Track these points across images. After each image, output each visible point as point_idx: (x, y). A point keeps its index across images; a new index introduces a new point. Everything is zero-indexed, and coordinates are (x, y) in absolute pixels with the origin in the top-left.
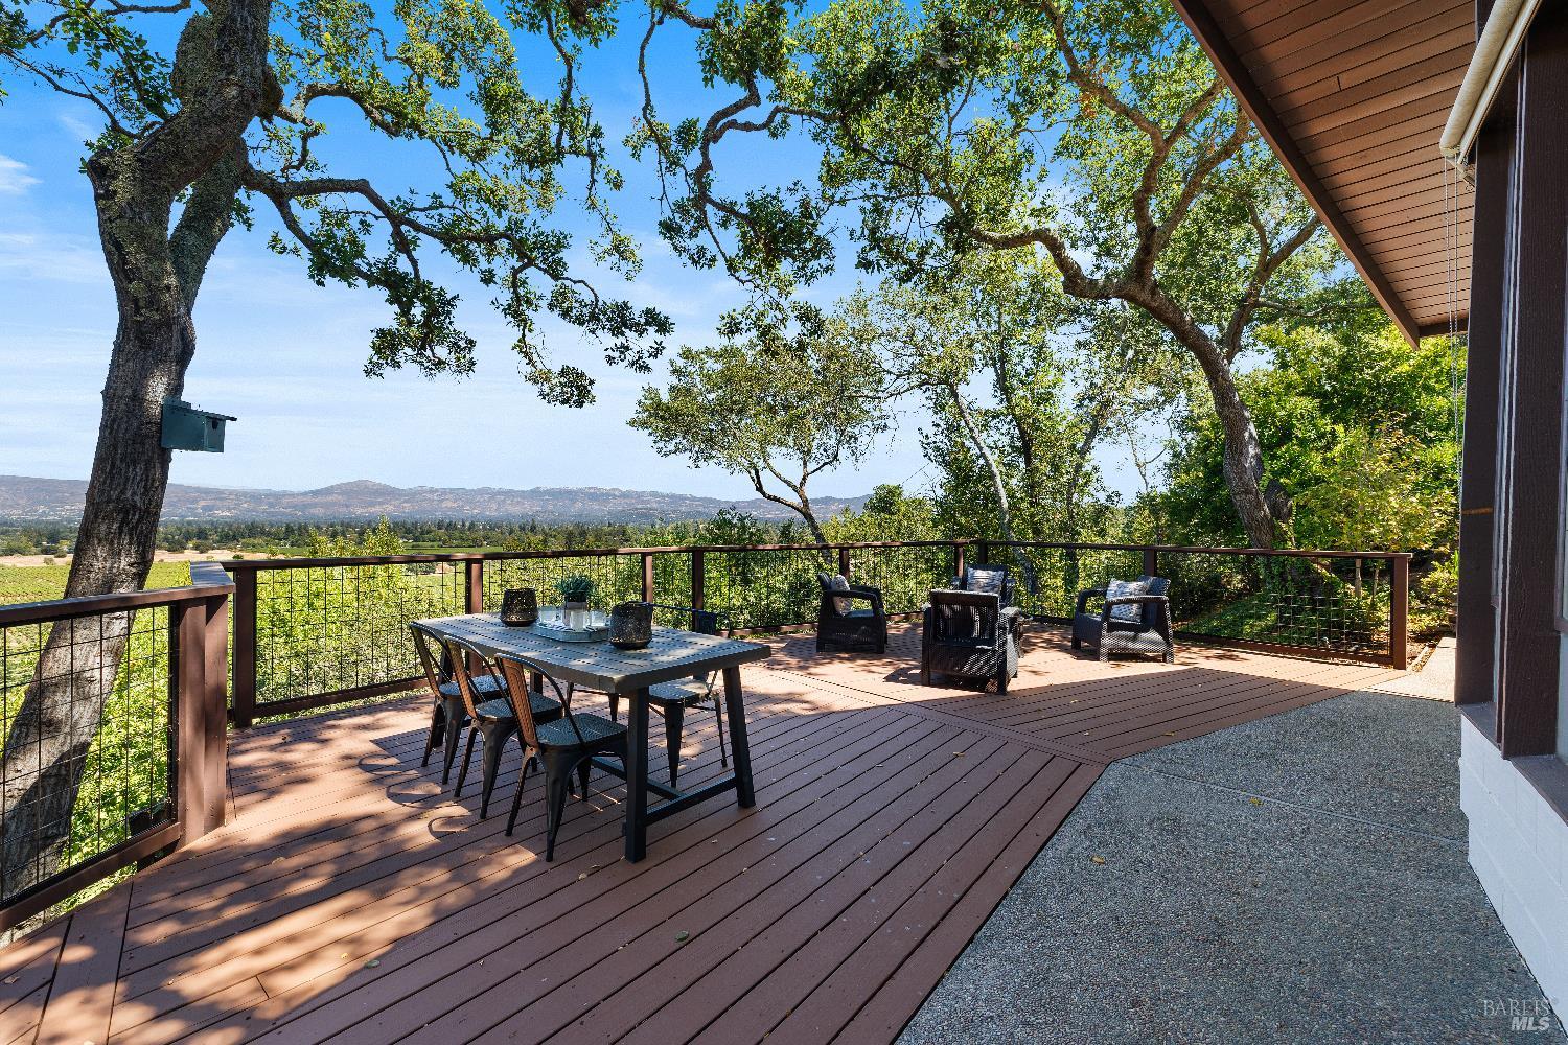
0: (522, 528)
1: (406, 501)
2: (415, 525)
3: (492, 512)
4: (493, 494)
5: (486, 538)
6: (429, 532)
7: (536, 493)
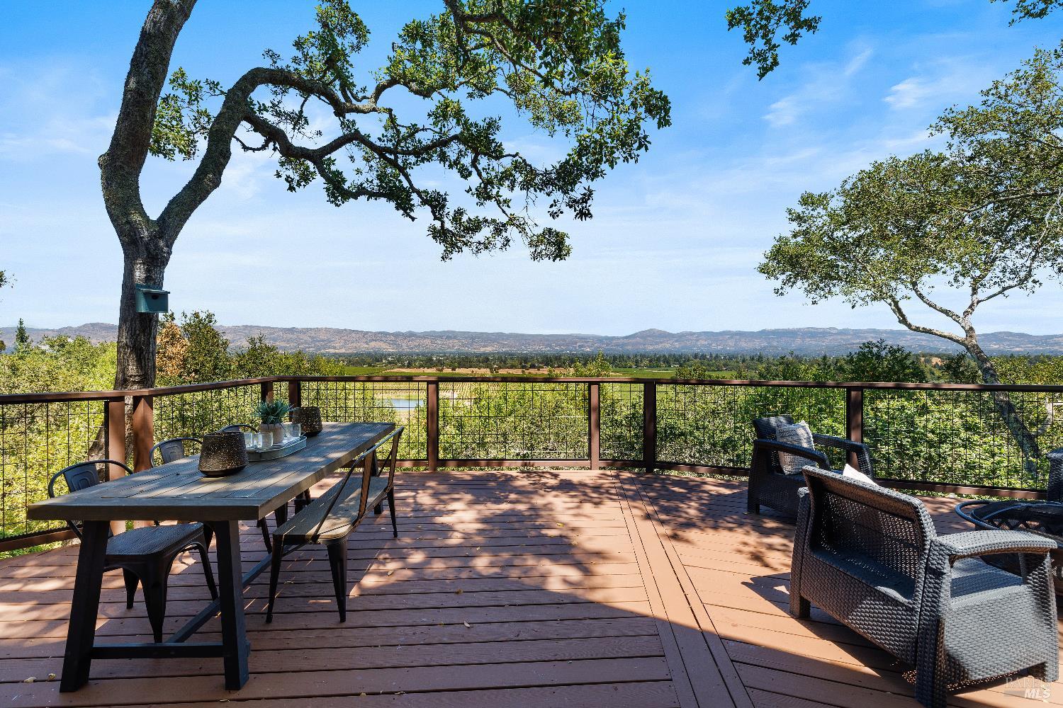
0: (752, 359)
1: (676, 341)
2: (680, 356)
3: (730, 347)
4: (732, 335)
5: (725, 365)
6: (688, 360)
7: (764, 334)
